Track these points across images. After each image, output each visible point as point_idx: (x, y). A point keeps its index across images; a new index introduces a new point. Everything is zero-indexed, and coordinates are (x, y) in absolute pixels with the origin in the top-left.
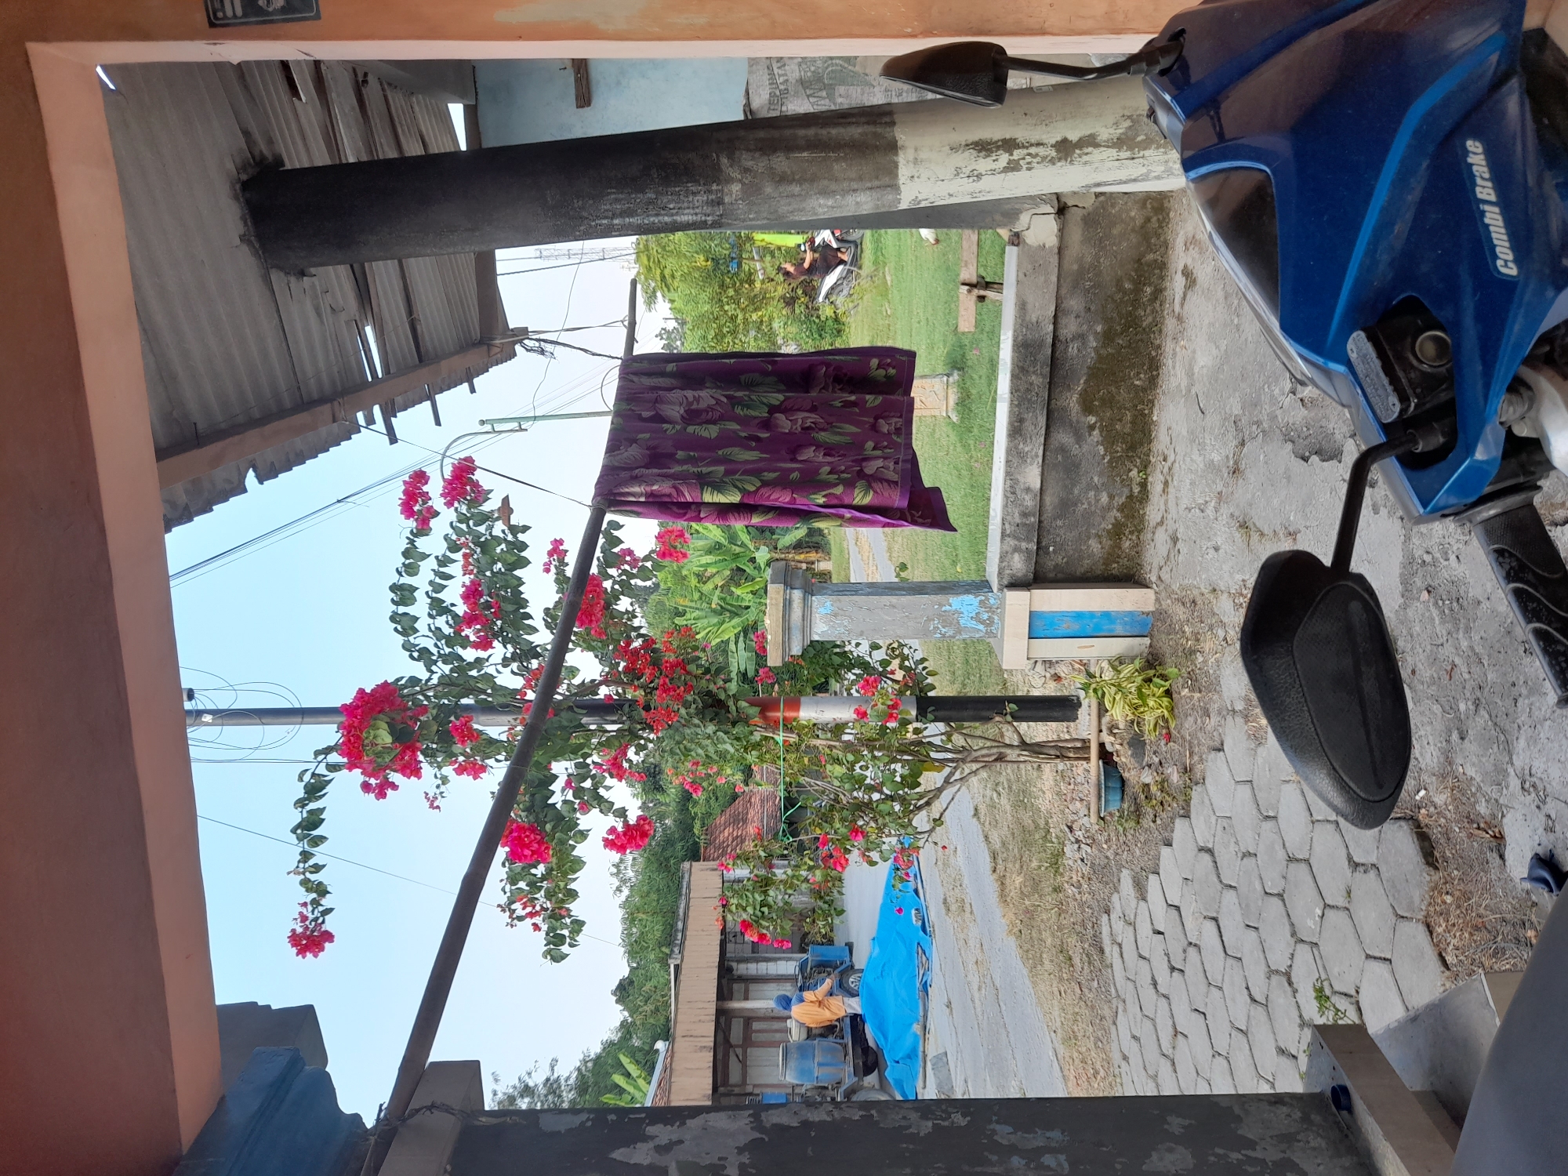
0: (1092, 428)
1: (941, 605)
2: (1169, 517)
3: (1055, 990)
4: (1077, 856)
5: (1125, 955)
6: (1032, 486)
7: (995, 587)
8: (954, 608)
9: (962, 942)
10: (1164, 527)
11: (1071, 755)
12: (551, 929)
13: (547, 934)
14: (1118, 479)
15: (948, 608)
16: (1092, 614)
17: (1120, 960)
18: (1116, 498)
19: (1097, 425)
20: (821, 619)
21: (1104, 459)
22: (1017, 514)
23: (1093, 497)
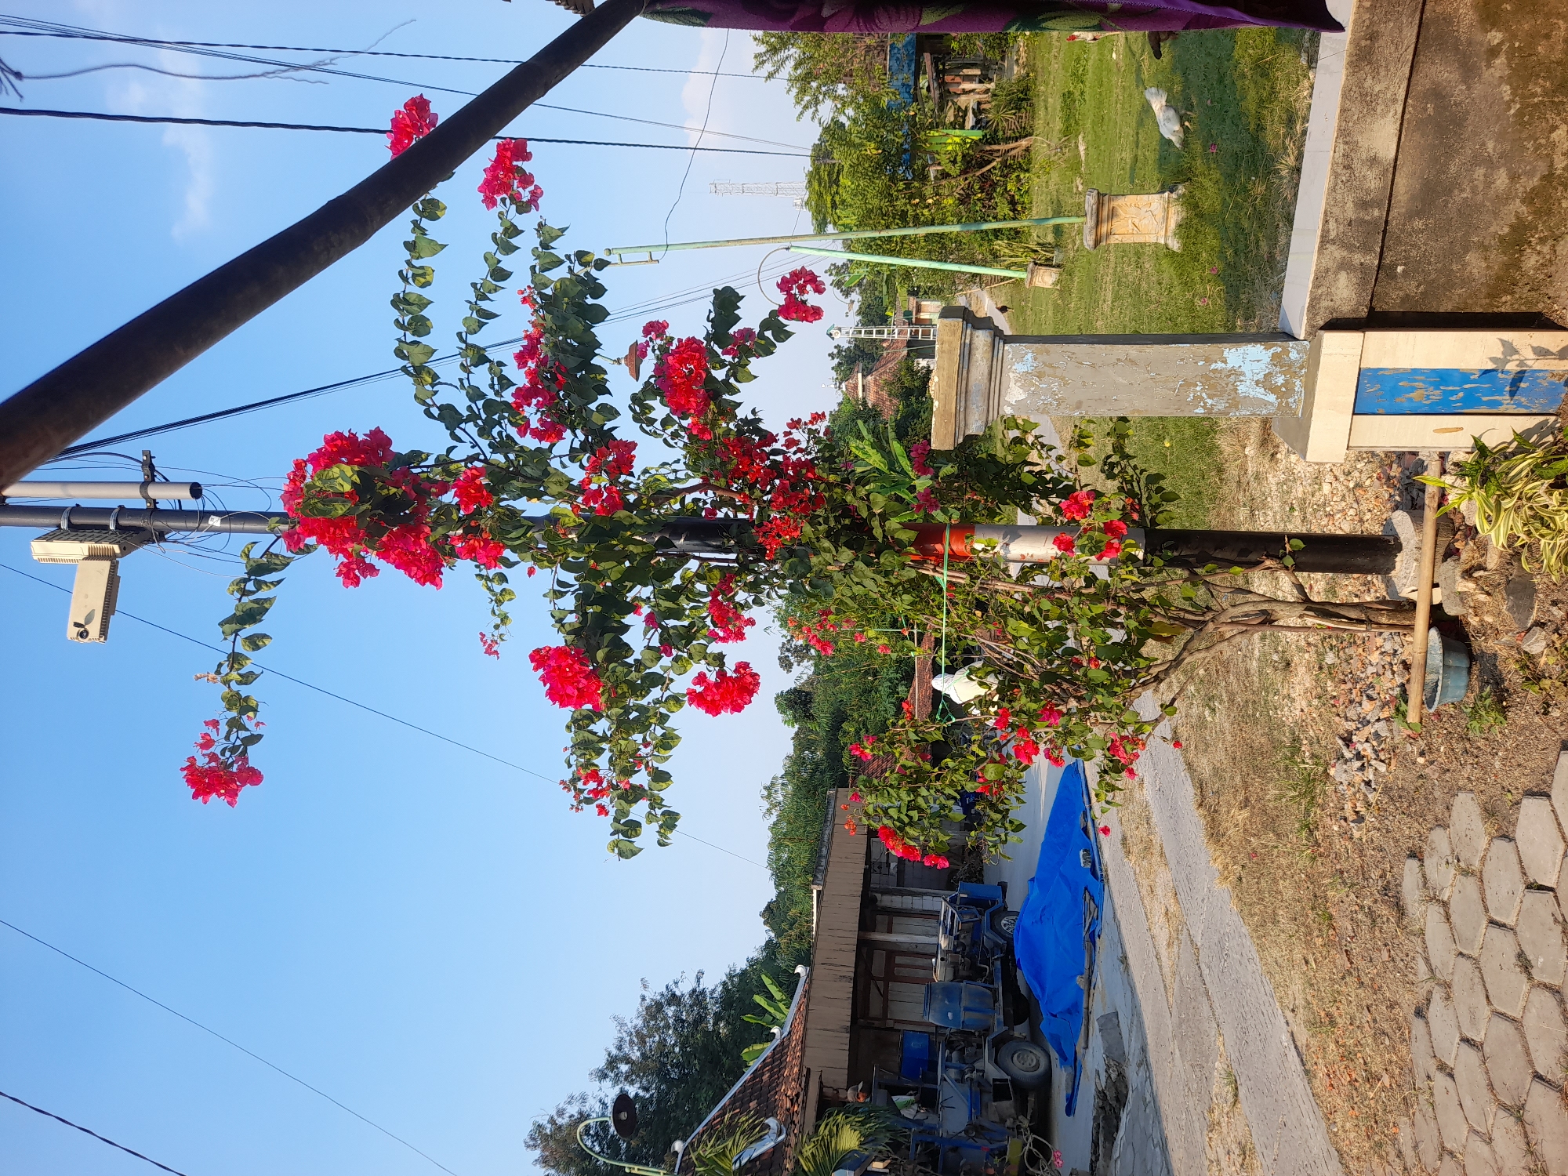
0: (1493, 52)
1: (1208, 360)
3: (1298, 956)
4: (1358, 778)
5: (1455, 918)
6: (1381, 155)
7: (1302, 331)
8: (1229, 366)
9: (1144, 892)
12: (622, 813)
13: (617, 820)
14: (1530, 145)
15: (1220, 365)
16: (1464, 376)
17: (1445, 926)
18: (1524, 179)
19: (1504, 48)
20: (1016, 381)
21: (1510, 108)
22: (1350, 205)
23: (1482, 178)
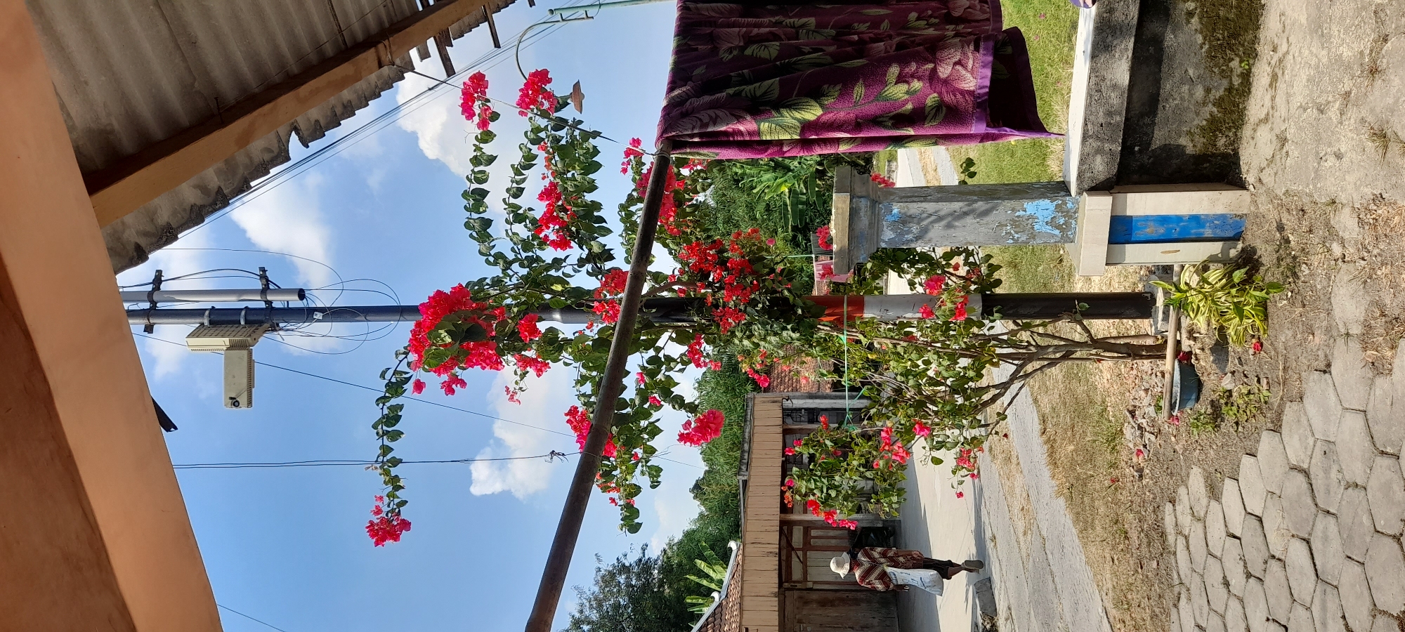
0: (1190, 15)
1: (1013, 210)
2: (1277, 114)
3: (1108, 556)
4: (1139, 441)
5: (1191, 548)
6: (1120, 83)
7: (1073, 189)
8: (1028, 213)
10: (1269, 126)
11: (1144, 353)
14: (1216, 70)
15: (1021, 213)
16: (1179, 218)
17: (1187, 552)
18: (1213, 91)
19: (1197, 12)
20: (888, 227)
21: (1202, 48)
22: (1101, 114)
23: (1187, 91)
